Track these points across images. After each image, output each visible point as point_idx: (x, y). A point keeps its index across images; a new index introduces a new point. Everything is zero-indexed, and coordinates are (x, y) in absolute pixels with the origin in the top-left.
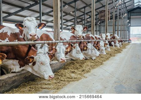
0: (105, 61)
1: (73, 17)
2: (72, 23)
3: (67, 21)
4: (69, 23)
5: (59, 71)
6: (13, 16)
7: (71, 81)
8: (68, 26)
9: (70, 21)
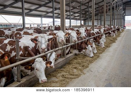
0: (101, 53)
2: (79, 14)
3: (75, 13)
4: (77, 15)
5: (65, 66)
6: (33, 11)
7: (73, 78)
9: (77, 13)
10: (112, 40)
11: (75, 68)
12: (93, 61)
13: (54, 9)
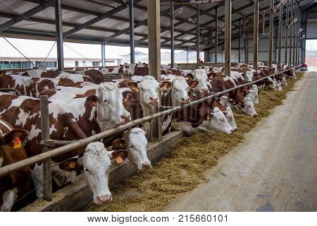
0: (248, 131)
1: (193, 27)
2: (193, 36)
3: (183, 33)
4: (188, 37)
5: (159, 163)
7: (178, 192)
8: (185, 42)
9: (189, 32)
10: (274, 98)
11: (185, 167)
12: (226, 151)
13: (133, 24)
